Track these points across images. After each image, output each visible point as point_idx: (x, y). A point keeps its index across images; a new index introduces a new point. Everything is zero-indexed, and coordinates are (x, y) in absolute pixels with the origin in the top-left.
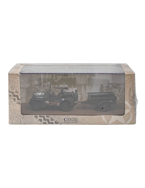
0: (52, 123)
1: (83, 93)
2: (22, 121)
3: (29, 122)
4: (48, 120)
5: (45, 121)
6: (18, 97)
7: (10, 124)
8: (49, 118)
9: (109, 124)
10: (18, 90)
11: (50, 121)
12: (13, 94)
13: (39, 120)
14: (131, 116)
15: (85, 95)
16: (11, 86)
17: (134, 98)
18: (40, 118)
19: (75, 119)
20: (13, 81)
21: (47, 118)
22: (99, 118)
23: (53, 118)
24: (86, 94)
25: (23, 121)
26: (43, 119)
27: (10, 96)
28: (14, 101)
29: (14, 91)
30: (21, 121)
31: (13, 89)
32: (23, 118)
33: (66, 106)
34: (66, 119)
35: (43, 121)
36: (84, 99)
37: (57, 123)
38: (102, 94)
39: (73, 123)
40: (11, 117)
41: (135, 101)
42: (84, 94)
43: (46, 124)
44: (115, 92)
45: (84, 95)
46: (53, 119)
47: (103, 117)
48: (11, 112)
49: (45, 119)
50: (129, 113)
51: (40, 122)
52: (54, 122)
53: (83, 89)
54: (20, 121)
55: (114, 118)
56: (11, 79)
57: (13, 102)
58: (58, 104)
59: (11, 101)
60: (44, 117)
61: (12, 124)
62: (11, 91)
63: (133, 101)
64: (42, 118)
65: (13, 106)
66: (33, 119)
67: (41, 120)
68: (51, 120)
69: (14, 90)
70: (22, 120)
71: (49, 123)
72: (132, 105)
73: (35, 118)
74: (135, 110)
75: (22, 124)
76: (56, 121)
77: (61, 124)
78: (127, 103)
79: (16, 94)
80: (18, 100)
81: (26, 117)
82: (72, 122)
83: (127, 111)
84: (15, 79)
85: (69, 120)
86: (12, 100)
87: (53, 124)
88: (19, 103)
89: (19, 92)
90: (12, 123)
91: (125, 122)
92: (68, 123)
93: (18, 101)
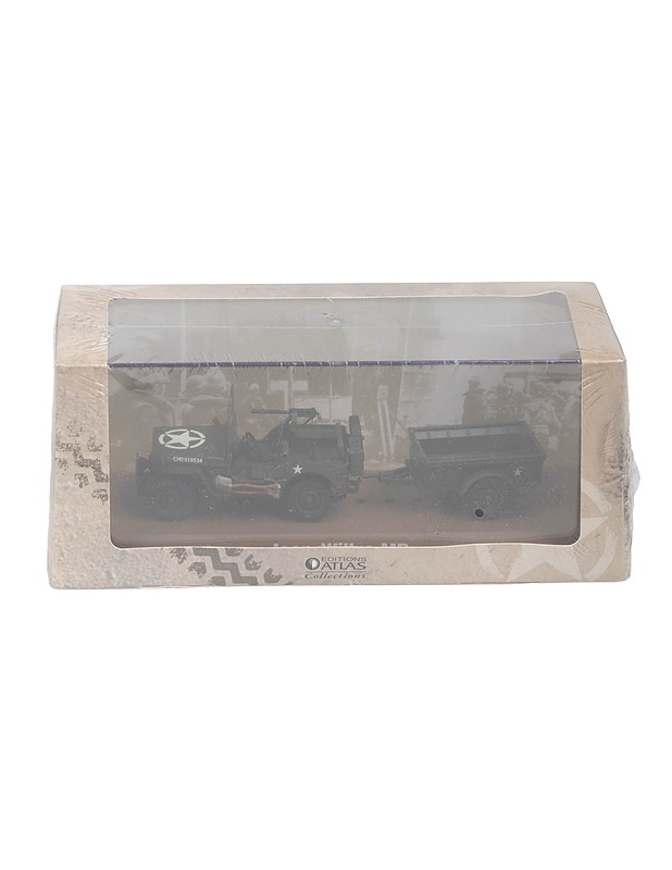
0: (253, 582)
1: (384, 418)
2: (114, 576)
3: (147, 577)
4: (233, 568)
5: (219, 573)
6: (98, 470)
7: (57, 588)
8: (239, 561)
9: (510, 578)
10: (98, 437)
11: (244, 572)
12: (76, 455)
13: (191, 569)
14: (607, 544)
15: (393, 432)
16: (69, 420)
17: (621, 468)
18: (199, 559)
19: (355, 563)
20: (77, 397)
21: (230, 560)
22: (463, 556)
23: (255, 559)
24: (397, 426)
25: (117, 574)
26: (211, 565)
27: (60, 463)
28: (81, 486)
29: (83, 441)
30: (108, 574)
31: (78, 436)
32: (119, 562)
33: (310, 499)
34: (314, 564)
35: (211, 572)
36: (388, 447)
37: (271, 579)
38: (475, 433)
39: (347, 580)
40: (62, 554)
41: (625, 482)
42: (389, 426)
43: (224, 585)
44: (539, 415)
45: (386, 429)
46: (254, 563)
47: (483, 552)
48: (64, 534)
49: (218, 565)
50: (598, 535)
51: (196, 576)
52: (259, 574)
53: (385, 403)
54: (104, 575)
55: (533, 553)
56: (67, 392)
57: (74, 489)
58: (276, 490)
59: (66, 488)
60: (215, 555)
61: (68, 588)
62: (70, 441)
63: (618, 480)
64: (207, 560)
65: (74, 507)
66: (164, 563)
67: (200, 569)
68: (248, 567)
69: (79, 439)
70: (116, 568)
71: (239, 580)
72: (612, 495)
73: (176, 559)
74: (628, 518)
75: (113, 588)
76: (270, 570)
77: (290, 584)
78: (588, 488)
79: (92, 456)
80: (98, 481)
81: (133, 556)
82: (344, 574)
83: (588, 525)
84: (88, 391)
85: (330, 564)
86: (70, 484)
87: (256, 584)
88: (103, 493)
89: (106, 449)
90: (68, 584)
91: (582, 572)
92: (324, 579)
93: (97, 488)
